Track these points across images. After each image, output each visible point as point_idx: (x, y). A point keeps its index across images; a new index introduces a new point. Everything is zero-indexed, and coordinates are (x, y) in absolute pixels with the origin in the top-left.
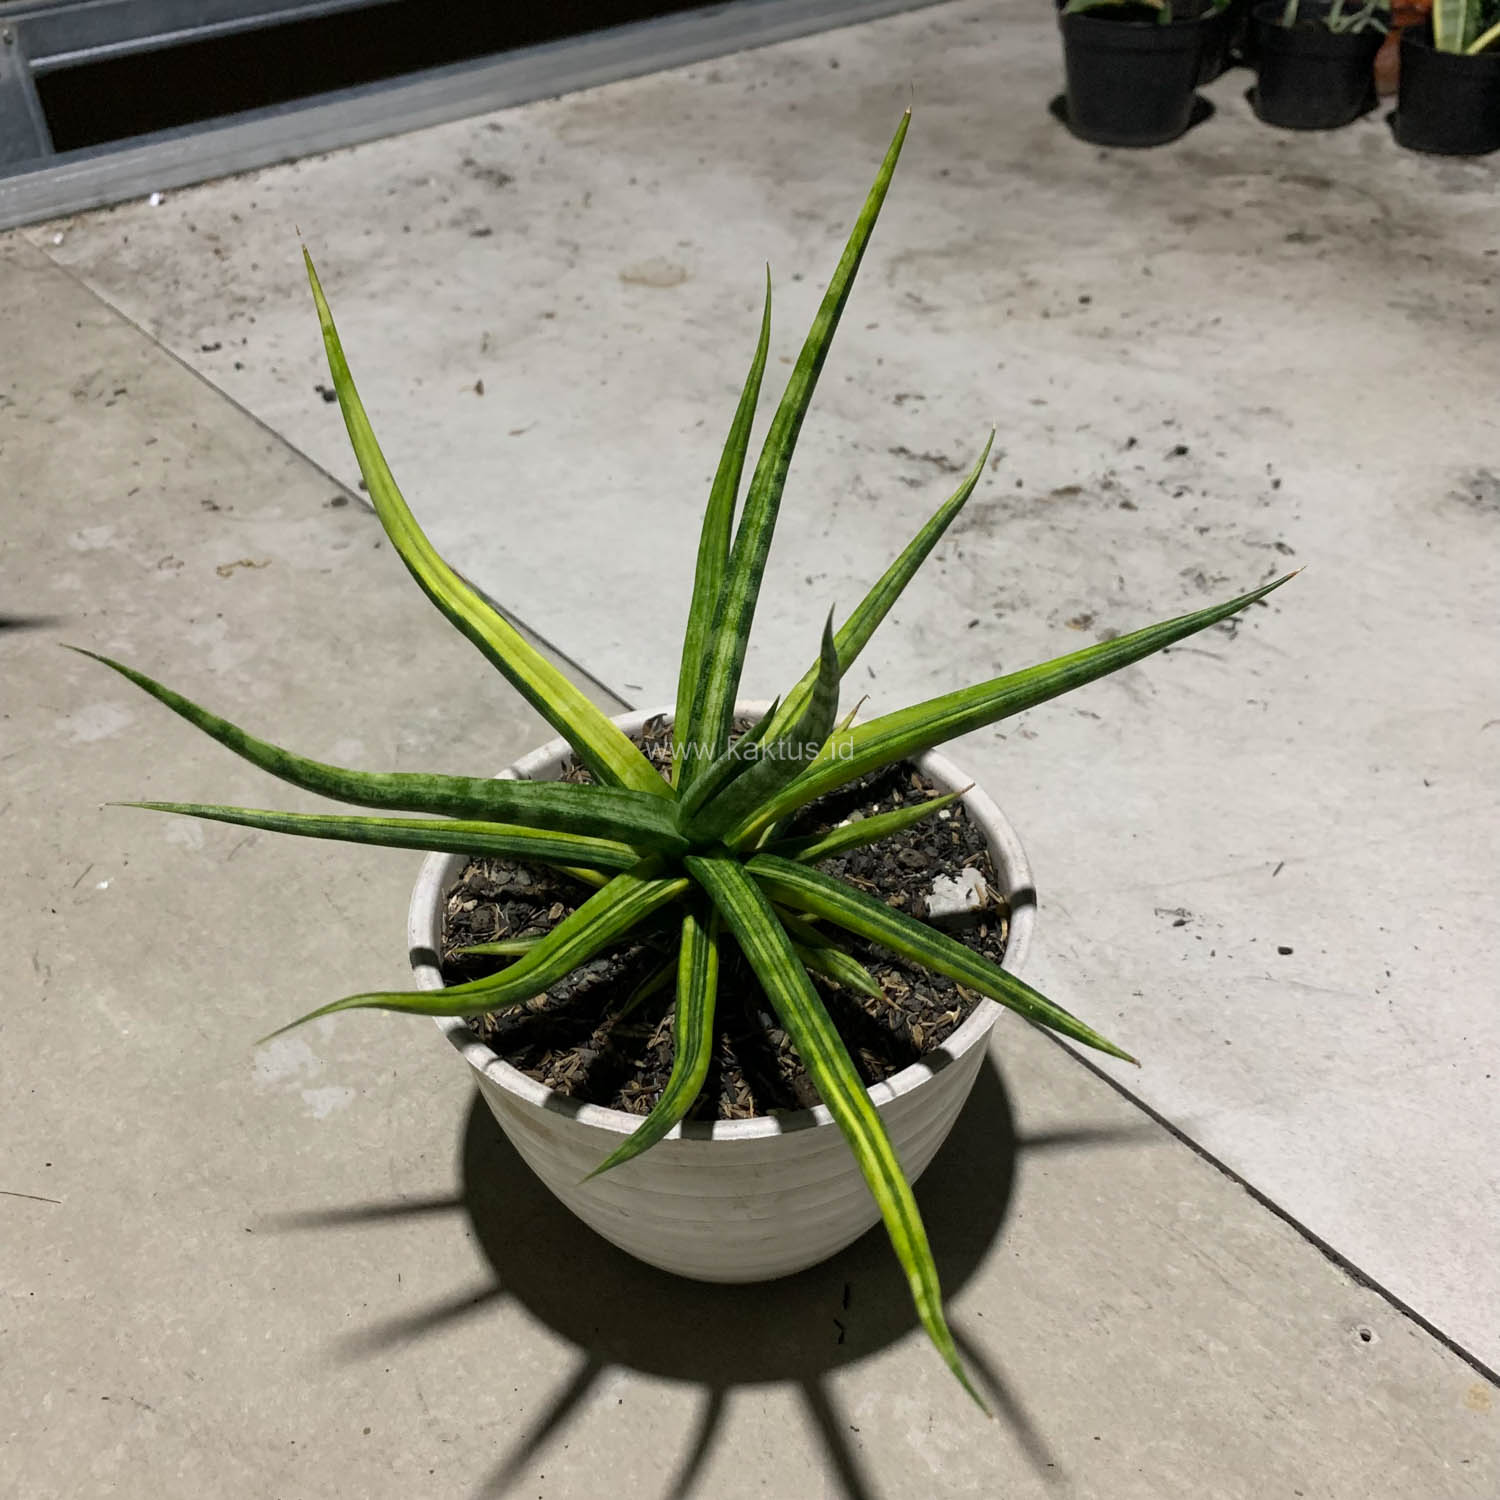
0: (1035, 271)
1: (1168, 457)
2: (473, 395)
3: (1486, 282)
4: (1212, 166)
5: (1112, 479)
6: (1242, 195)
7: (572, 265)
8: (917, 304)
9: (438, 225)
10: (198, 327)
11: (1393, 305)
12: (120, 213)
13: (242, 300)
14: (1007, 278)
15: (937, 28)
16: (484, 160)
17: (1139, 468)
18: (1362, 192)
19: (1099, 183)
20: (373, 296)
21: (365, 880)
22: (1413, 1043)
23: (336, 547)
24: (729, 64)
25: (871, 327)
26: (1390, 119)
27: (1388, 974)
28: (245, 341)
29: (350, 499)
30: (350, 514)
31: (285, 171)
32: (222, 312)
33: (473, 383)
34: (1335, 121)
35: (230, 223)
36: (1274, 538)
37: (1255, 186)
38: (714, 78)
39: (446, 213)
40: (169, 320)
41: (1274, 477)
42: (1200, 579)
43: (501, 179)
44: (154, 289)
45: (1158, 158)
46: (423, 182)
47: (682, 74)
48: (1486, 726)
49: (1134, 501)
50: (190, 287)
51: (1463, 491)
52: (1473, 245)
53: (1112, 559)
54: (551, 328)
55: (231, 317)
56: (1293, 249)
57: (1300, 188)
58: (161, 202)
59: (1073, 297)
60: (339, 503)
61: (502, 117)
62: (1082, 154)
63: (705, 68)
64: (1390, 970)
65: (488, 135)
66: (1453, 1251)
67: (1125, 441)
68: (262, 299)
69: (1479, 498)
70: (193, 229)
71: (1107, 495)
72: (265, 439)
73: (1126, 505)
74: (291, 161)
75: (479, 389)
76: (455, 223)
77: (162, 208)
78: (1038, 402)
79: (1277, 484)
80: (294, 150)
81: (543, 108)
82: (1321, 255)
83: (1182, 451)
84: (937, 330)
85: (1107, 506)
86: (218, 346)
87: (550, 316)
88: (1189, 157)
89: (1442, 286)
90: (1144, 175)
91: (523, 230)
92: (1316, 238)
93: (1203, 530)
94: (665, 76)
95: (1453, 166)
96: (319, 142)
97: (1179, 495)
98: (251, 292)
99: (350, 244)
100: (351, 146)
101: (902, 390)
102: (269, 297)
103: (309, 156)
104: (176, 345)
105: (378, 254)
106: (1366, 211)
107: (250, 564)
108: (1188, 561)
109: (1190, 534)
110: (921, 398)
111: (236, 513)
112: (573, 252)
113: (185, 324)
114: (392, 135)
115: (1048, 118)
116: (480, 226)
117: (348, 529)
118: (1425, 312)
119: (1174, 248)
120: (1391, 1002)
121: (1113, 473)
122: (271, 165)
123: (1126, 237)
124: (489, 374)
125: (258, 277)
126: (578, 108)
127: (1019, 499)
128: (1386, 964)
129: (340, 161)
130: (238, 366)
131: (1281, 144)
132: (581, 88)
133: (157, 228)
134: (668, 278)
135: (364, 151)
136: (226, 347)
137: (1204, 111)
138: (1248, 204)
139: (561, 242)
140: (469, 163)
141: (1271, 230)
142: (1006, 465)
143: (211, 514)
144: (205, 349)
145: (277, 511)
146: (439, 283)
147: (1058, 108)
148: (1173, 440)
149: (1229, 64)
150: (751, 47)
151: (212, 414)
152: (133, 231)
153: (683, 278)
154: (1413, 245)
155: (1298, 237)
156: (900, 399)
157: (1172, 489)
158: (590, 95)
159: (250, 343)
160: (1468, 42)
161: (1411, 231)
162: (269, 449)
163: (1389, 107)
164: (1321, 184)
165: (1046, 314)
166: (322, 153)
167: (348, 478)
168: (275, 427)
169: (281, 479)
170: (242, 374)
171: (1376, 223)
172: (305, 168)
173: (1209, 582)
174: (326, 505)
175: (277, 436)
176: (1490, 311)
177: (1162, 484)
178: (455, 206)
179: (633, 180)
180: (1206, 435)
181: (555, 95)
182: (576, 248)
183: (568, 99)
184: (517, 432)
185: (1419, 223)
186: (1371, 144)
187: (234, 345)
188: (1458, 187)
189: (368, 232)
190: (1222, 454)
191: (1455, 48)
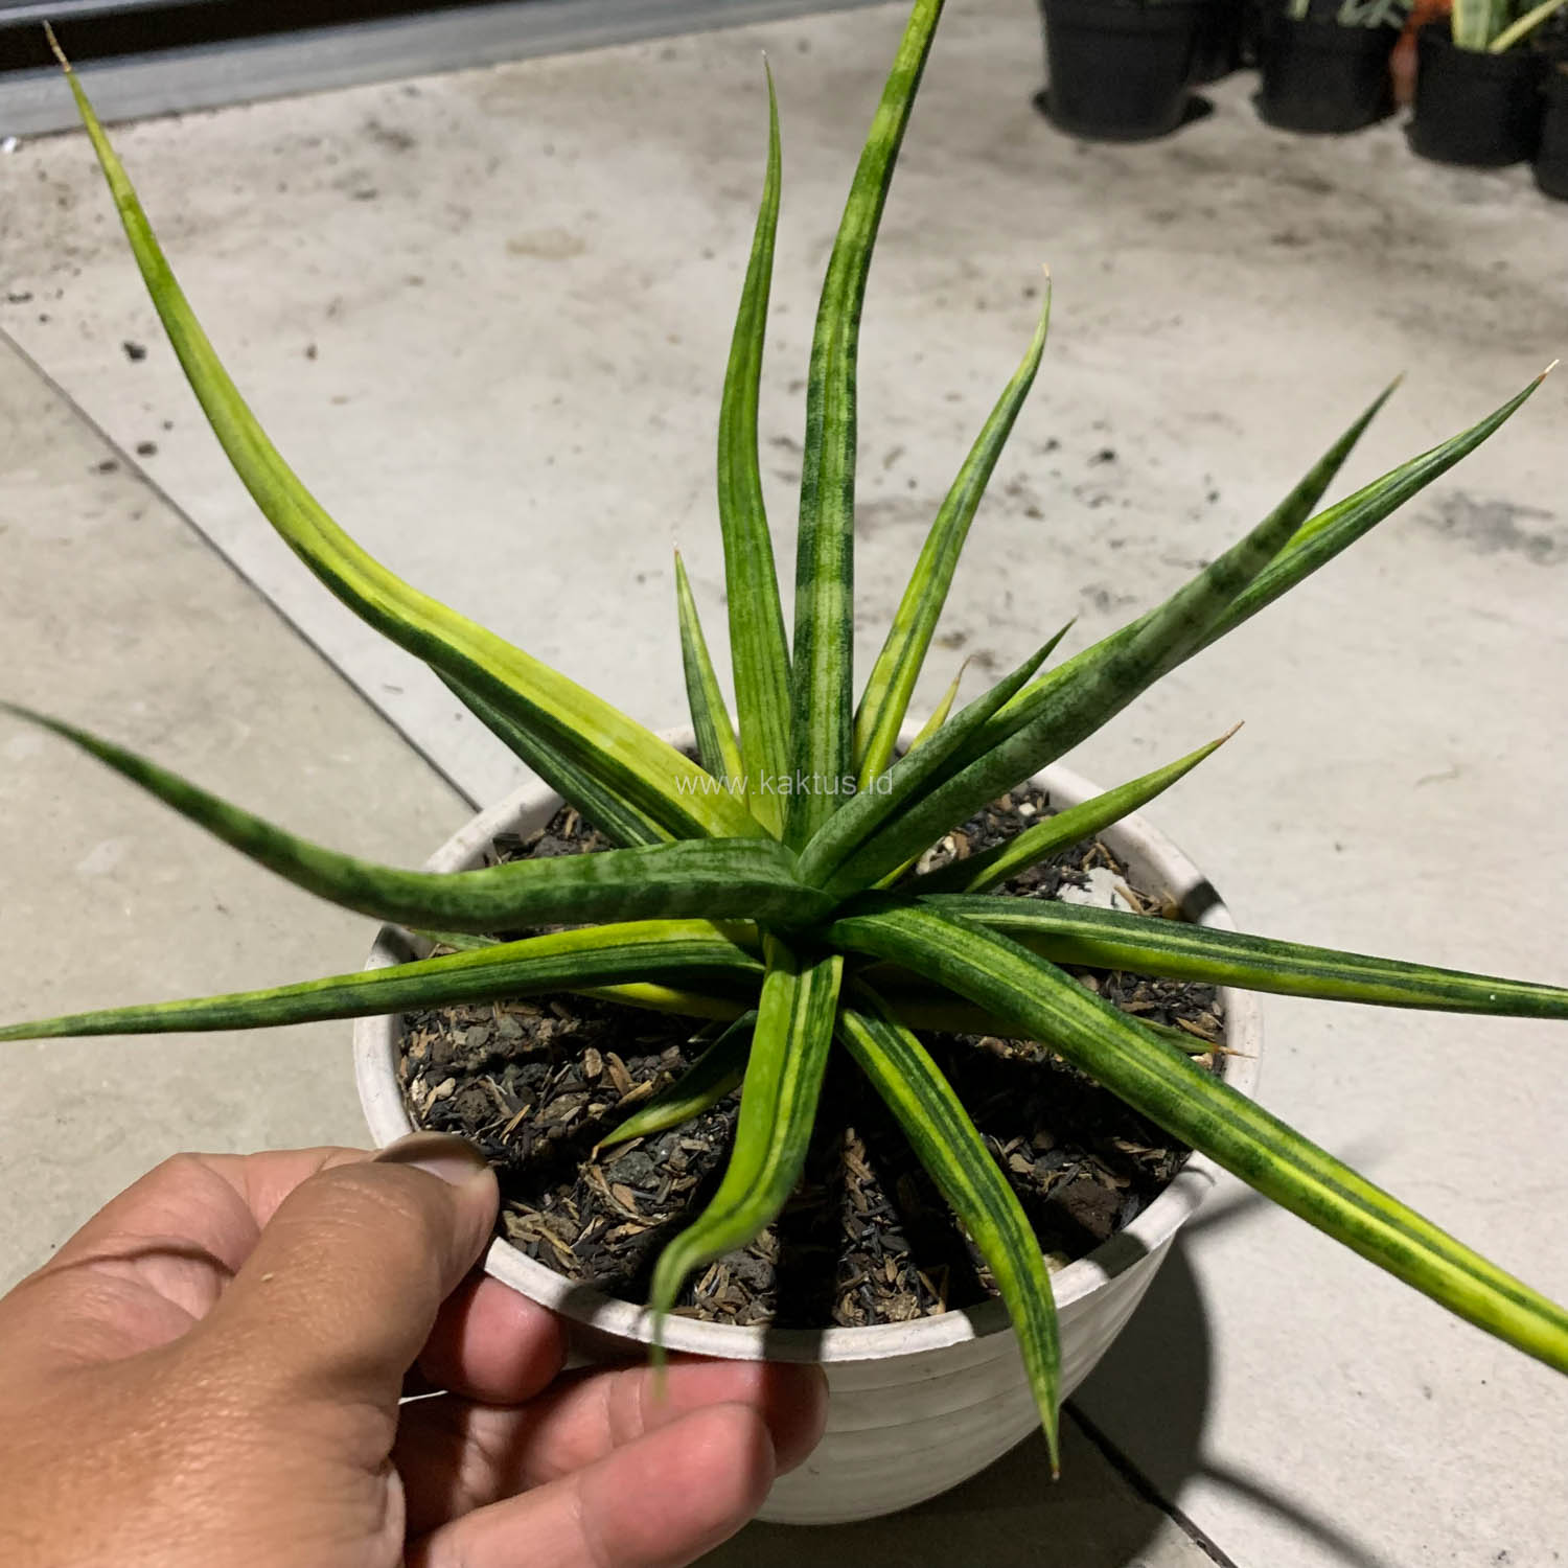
0: (979, 260)
1: (1092, 462)
2: (302, 360)
3: (1491, 295)
4: (1200, 164)
5: (1023, 485)
6: (1228, 195)
7: (456, 230)
9: (319, 185)
10: (12, 277)
11: (1382, 314)
13: (72, 251)
14: (947, 267)
16: (390, 122)
17: (1056, 474)
18: (1365, 198)
19: (1068, 175)
20: (222, 255)
23: (89, 515)
24: (688, 43)
25: (782, 309)
26: (1408, 128)
28: (60, 294)
29: (123, 465)
30: (119, 480)
31: (166, 126)
32: (45, 260)
33: (302, 342)
34: (1344, 125)
37: (1246, 186)
38: (669, 55)
39: (329, 173)
41: (1212, 488)
42: (1103, 599)
43: (401, 142)
45: (1144, 155)
46: (314, 142)
47: (633, 51)
48: (1421, 782)
49: (1043, 508)
50: (19, 235)
51: (1431, 515)
52: (1480, 258)
53: (1003, 572)
54: (412, 293)
55: (56, 268)
56: (1279, 252)
57: (1297, 192)
58: (17, 149)
59: (1015, 288)
60: (107, 467)
61: (422, 83)
62: (1057, 146)
63: (658, 46)
65: (401, 100)
67: (1043, 442)
68: (95, 252)
69: (1450, 522)
70: (43, 176)
71: (1012, 502)
72: (47, 395)
73: (1033, 513)
74: (174, 114)
75: (311, 353)
76: (338, 185)
77: (18, 155)
78: (953, 397)
79: (1213, 497)
80: (179, 102)
81: (471, 76)
82: (1309, 259)
83: (1108, 456)
85: (1009, 512)
86: (27, 297)
87: (416, 281)
88: (1178, 155)
89: (1441, 297)
90: (1123, 171)
91: (412, 194)
92: (1303, 242)
93: (1116, 544)
94: (616, 52)
95: (1471, 178)
96: (212, 96)
97: (1096, 503)
98: (84, 243)
99: (214, 201)
100: (245, 103)
101: (800, 375)
102: (105, 250)
103: (198, 109)
105: (242, 212)
106: (1368, 216)
108: (1093, 577)
109: (1101, 548)
112: (461, 217)
114: (294, 94)
115: (1026, 109)
116: (365, 187)
117: (108, 497)
118: (1418, 322)
119: (1142, 244)
121: (1024, 477)
122: (152, 118)
123: (1089, 231)
124: (326, 339)
125: (99, 230)
126: (509, 78)
127: (910, 502)
129: (228, 122)
130: (43, 319)
131: (1282, 148)
132: (517, 57)
134: (563, 248)
135: (260, 111)
136: (37, 299)
137: (1201, 110)
138: (1237, 205)
139: (451, 208)
140: (373, 125)
141: (1257, 230)
142: (903, 464)
144: (12, 299)
145: (33, 474)
146: (301, 243)
147: (1041, 101)
148: (1100, 443)
149: (1235, 65)
150: (717, 26)
153: (581, 248)
154: (1415, 254)
155: (1288, 239)
156: (795, 388)
157: (1089, 497)
158: (527, 66)
159: (65, 295)
160: (1491, 37)
161: (1413, 240)
162: (48, 407)
163: (1405, 114)
164: (1320, 187)
165: (982, 305)
166: (212, 109)
167: (127, 441)
168: (64, 385)
169: (50, 440)
170: (46, 327)
171: (1376, 230)
172: (190, 122)
173: (1112, 602)
174: (92, 470)
175: (61, 393)
176: (1491, 325)
177: (1078, 491)
178: (343, 167)
179: (549, 151)
180: (1140, 440)
181: (487, 63)
182: (466, 215)
183: (502, 69)
184: (339, 401)
185: (1422, 232)
186: (1383, 152)
187: (47, 296)
188: (1473, 199)
189: (238, 190)
190: (1154, 462)
191: (1478, 43)
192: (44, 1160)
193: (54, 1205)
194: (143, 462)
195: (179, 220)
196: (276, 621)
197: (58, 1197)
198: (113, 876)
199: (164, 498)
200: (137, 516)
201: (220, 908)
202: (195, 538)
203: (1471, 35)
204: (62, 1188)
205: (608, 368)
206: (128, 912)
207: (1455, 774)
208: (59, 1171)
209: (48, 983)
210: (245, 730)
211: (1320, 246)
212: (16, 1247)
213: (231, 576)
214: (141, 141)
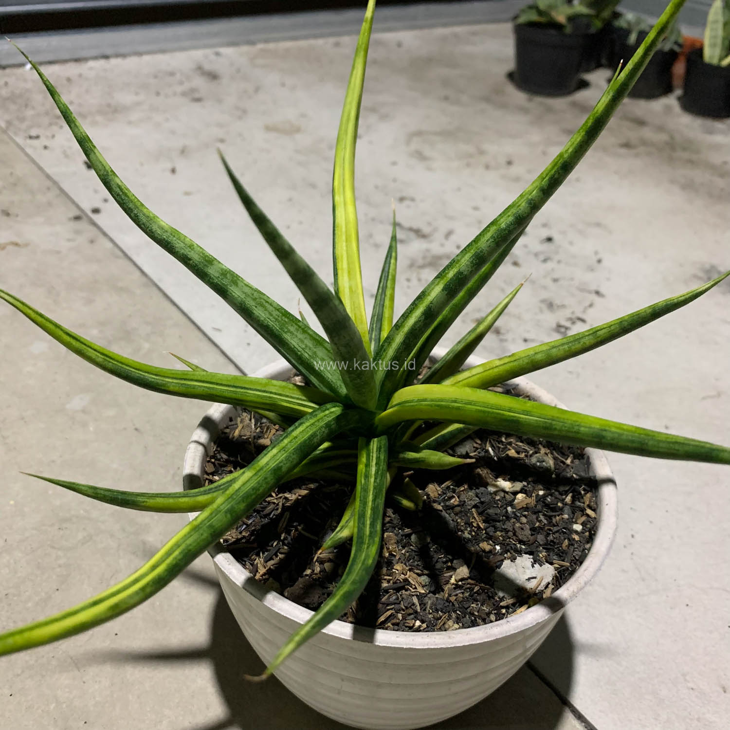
0: (486, 146)
1: (542, 242)
2: (168, 174)
3: (722, 176)
7: (240, 118)
8: (420, 156)
9: (175, 94)
10: (30, 127)
11: (672, 182)
12: (8, 71)
14: (469, 148)
15: (456, 36)
16: (207, 67)
17: (525, 246)
18: (661, 129)
19: (524, 110)
20: (130, 123)
21: (25, 422)
22: (643, 580)
23: (69, 240)
24: (346, 40)
25: (394, 163)
26: (679, 99)
27: (633, 536)
28: (53, 136)
29: (84, 217)
30: (83, 225)
31: (102, 63)
33: (169, 166)
34: (650, 95)
35: (65, 82)
36: (594, 287)
38: (337, 45)
39: (179, 89)
40: (16, 122)
41: (598, 257)
42: (551, 306)
43: (213, 76)
44: (13, 107)
45: (559, 103)
46: (172, 74)
47: (320, 42)
48: (704, 398)
49: (520, 261)
50: (33, 108)
51: (701, 274)
52: (716, 159)
55: (51, 124)
56: (623, 151)
57: (629, 124)
58: (31, 69)
59: (502, 160)
60: (77, 218)
61: (223, 50)
62: (519, 97)
63: (332, 40)
64: (634, 534)
65: (213, 57)
66: (656, 719)
72: (48, 183)
73: (515, 264)
74: (106, 57)
75: (173, 171)
76: (184, 94)
77: (31, 71)
78: (476, 208)
79: (599, 261)
80: (108, 52)
81: (245, 49)
82: (637, 155)
83: (549, 240)
84: (429, 169)
85: (504, 263)
86: (37, 137)
87: (222, 141)
88: (574, 104)
89: (699, 176)
90: (549, 110)
91: (220, 101)
92: (634, 147)
93: (555, 280)
94: (312, 42)
95: (709, 123)
96: (123, 50)
97: (545, 261)
99: (125, 98)
100: (139, 54)
101: (404, 194)
103: (117, 56)
104: (16, 134)
105: (138, 104)
106: (663, 137)
107: (16, 244)
108: (545, 295)
109: (548, 282)
110: (413, 200)
111: (19, 219)
112: (243, 113)
113: (24, 126)
114: (163, 51)
115: (504, 79)
116: (197, 95)
117: (78, 232)
118: (688, 186)
120: (632, 554)
122: (96, 58)
123: (536, 136)
124: (180, 165)
126: (262, 50)
128: (632, 530)
129: (132, 62)
130: (46, 147)
132: (266, 41)
133: (25, 80)
134: (291, 130)
135: (146, 58)
136: (42, 138)
137: (584, 85)
139: (237, 108)
140: (199, 68)
141: (612, 140)
142: (453, 238)
143: (5, 218)
144: (31, 137)
145: (42, 219)
146: (167, 120)
147: (511, 76)
148: (547, 234)
149: (599, 66)
151: (22, 169)
152: (11, 81)
153: (298, 130)
154: (686, 155)
155: (627, 145)
156: (402, 199)
157: (542, 257)
158: (271, 46)
159: (56, 138)
160: (722, 58)
161: (684, 149)
162: (49, 189)
163: (679, 92)
164: (641, 123)
165: (487, 167)
166: (124, 56)
167: (87, 206)
168: (56, 178)
169: (50, 204)
170: (47, 152)
171: (667, 143)
172: (114, 61)
173: (555, 307)
174: (70, 219)
175: (55, 183)
176: (722, 190)
177: (536, 255)
178: (186, 86)
179: (283, 85)
180: (563, 233)
181: (252, 43)
182: (245, 112)
183: (260, 46)
184: (187, 194)
185: (688, 146)
186: (668, 109)
187: (47, 137)
188: (711, 132)
189: (137, 94)
190: (571, 243)
191: (715, 61)
192: (53, 547)
193: (58, 570)
194: (95, 217)
195: (109, 105)
196: (160, 295)
197: (60, 566)
198: (84, 411)
199: (105, 234)
200: (92, 242)
201: (136, 429)
202: (120, 253)
203: (711, 57)
204: (62, 561)
205: (313, 186)
206: (91, 429)
207: (719, 395)
208: (60, 553)
209: (53, 461)
210: (146, 346)
211: (642, 149)
212: (40, 590)
213: (138, 273)
214: (91, 69)
